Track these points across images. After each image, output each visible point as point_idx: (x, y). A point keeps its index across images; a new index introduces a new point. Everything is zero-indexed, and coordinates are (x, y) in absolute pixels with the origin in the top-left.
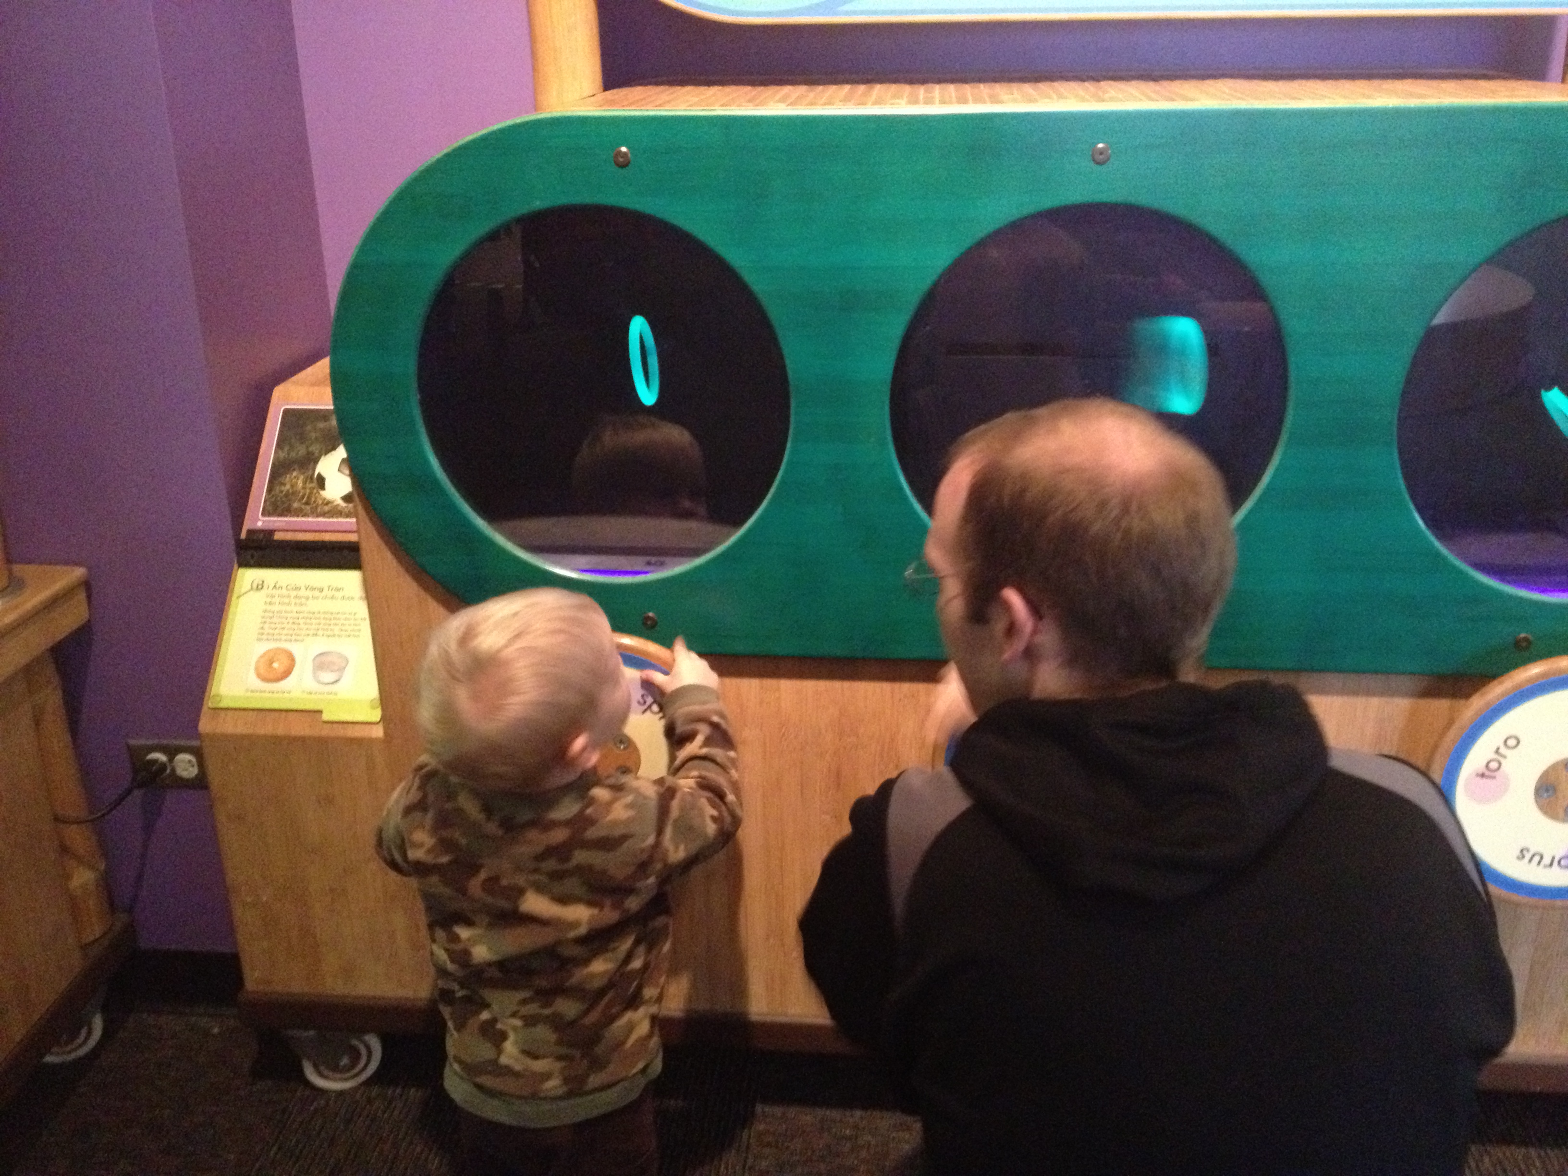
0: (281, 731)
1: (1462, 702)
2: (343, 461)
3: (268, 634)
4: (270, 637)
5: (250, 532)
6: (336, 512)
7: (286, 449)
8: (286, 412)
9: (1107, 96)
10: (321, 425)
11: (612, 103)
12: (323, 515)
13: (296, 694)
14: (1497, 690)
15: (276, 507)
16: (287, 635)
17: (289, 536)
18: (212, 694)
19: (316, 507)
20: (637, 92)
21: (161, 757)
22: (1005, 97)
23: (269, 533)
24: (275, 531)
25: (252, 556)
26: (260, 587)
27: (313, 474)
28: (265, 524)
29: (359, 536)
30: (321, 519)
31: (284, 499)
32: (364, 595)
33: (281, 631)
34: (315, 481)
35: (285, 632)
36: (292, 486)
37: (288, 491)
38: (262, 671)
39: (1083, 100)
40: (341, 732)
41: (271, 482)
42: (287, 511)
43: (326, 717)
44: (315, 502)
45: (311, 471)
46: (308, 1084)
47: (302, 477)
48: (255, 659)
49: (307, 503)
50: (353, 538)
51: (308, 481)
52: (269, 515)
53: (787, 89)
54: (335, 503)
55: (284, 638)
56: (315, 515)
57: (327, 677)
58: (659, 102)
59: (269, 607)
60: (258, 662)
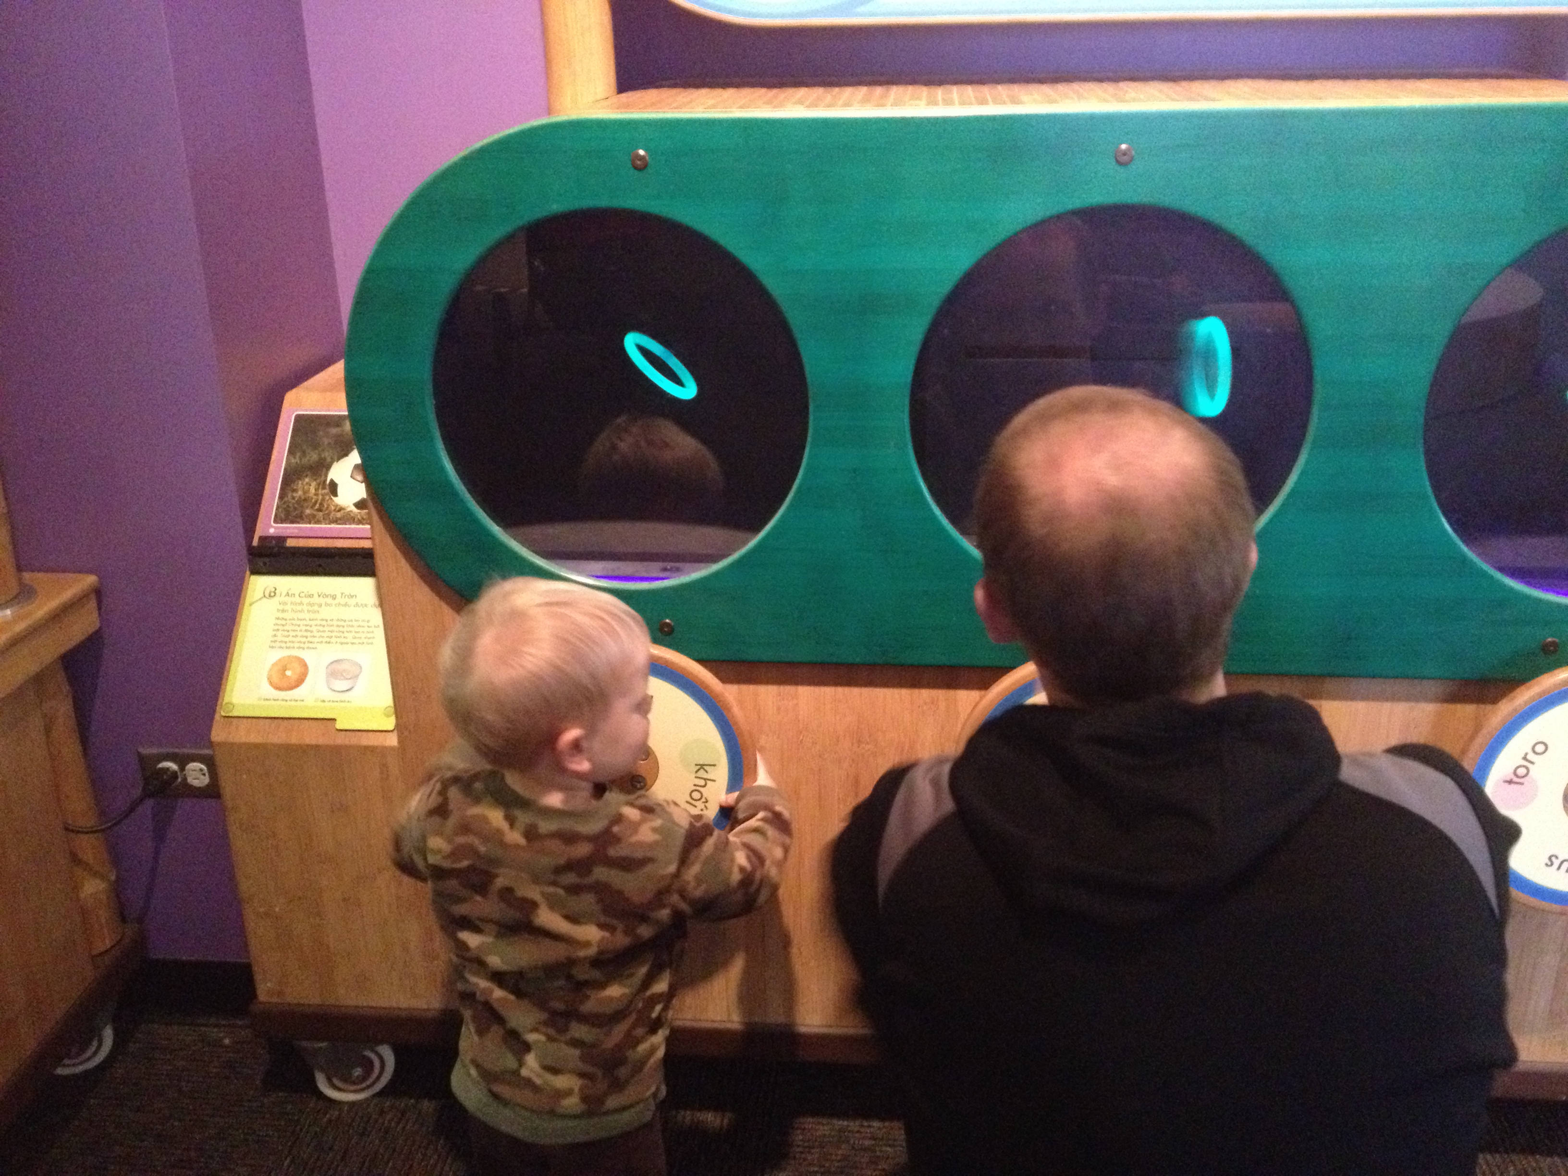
0: (294, 740)
1: (1489, 707)
2: (356, 467)
3: (282, 642)
4: (283, 645)
5: (261, 538)
6: (348, 518)
7: (298, 454)
8: (299, 418)
9: (1127, 97)
10: (334, 431)
11: (627, 106)
12: (336, 521)
13: (310, 702)
14: (1524, 696)
15: (287, 514)
16: (300, 642)
17: (302, 543)
18: (224, 703)
19: (329, 514)
20: (652, 94)
21: (173, 766)
22: (1025, 98)
23: (281, 539)
24: (288, 537)
25: (265, 564)
26: (272, 594)
27: (326, 480)
28: (277, 531)
29: (374, 544)
30: (333, 526)
31: (296, 506)
32: (377, 603)
33: (294, 639)
34: (327, 487)
35: (298, 639)
36: (305, 493)
37: (300, 497)
38: (275, 680)
39: (1105, 100)
40: (354, 740)
41: (282, 489)
42: (298, 518)
43: (339, 725)
44: (327, 508)
45: (323, 477)
46: (321, 1096)
47: (314, 484)
48: (268, 666)
49: (320, 510)
50: (367, 544)
51: (321, 487)
52: (282, 522)
53: (802, 92)
54: (349, 509)
55: (296, 645)
56: (327, 522)
57: (342, 685)
58: (675, 105)
59: (281, 615)
60: (271, 670)
